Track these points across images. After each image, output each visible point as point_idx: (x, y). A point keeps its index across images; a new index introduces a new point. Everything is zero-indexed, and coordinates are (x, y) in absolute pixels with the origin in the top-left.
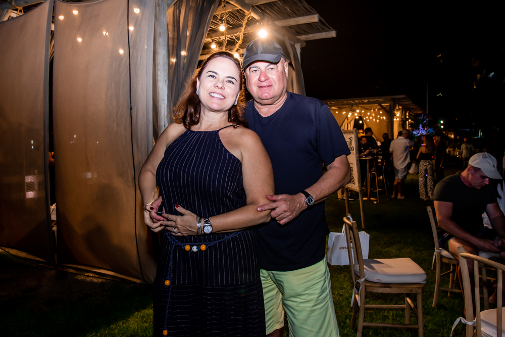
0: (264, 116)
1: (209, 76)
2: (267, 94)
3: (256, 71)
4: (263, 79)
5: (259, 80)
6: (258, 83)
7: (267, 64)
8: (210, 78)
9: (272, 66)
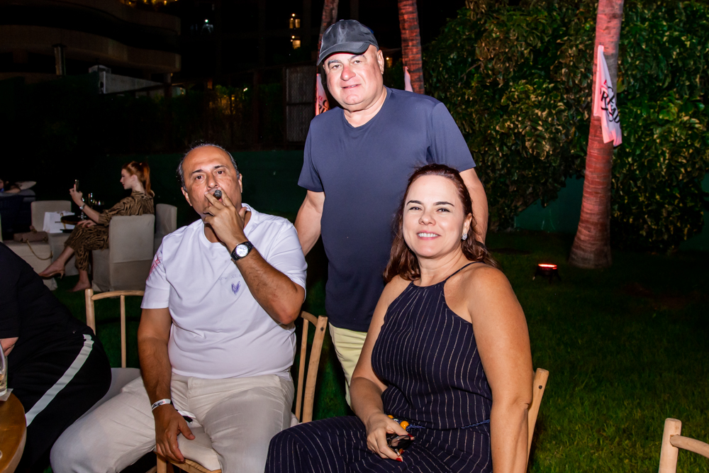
0: (355, 126)
1: (412, 209)
2: (355, 97)
3: (337, 66)
4: (346, 77)
5: (342, 78)
6: (341, 83)
7: (351, 56)
8: (413, 211)
9: (358, 58)
